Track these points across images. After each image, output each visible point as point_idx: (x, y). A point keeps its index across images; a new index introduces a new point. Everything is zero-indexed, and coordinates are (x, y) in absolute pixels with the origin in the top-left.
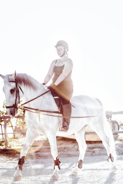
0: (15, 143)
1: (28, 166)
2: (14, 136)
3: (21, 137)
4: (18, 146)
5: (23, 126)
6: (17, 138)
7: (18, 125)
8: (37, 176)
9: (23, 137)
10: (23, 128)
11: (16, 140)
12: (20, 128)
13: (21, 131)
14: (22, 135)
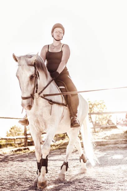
0: (96, 136)
1: (109, 157)
2: (95, 130)
3: (101, 131)
4: (98, 139)
5: (102, 122)
6: (97, 132)
7: (97, 120)
8: (118, 165)
9: (102, 131)
10: (102, 123)
11: (97, 134)
12: (99, 123)
13: (100, 126)
14: (102, 129)
